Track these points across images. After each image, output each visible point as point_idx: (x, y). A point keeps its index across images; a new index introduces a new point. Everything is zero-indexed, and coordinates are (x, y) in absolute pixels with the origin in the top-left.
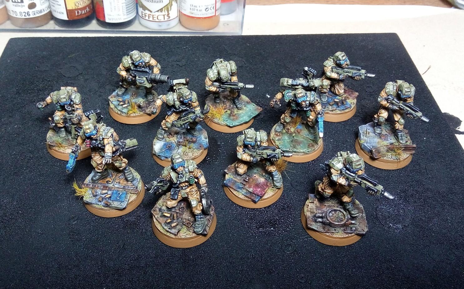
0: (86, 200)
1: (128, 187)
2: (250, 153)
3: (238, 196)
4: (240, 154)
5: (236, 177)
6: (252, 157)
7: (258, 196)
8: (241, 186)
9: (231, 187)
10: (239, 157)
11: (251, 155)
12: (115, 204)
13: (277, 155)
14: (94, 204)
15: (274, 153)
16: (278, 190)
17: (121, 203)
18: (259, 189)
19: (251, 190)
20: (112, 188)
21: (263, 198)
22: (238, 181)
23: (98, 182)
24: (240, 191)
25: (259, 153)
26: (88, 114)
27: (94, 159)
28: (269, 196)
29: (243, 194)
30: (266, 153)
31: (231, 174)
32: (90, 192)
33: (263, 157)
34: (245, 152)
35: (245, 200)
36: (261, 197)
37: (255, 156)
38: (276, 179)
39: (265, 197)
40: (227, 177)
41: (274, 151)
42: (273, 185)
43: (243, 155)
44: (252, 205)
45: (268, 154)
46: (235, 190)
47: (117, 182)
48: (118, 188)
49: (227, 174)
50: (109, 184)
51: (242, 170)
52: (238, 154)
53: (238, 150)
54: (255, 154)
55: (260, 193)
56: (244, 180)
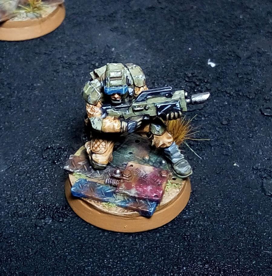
2: (119, 113)
3: (110, 212)
4: (96, 120)
5: (91, 175)
6: (124, 120)
7: (151, 201)
8: (109, 190)
9: (88, 197)
10: (97, 125)
11: (121, 118)
13: (178, 104)
15: (170, 101)
16: (185, 181)
18: (149, 188)
19: (133, 192)
21: (162, 203)
22: (100, 182)
24: (111, 199)
25: (139, 109)
28: (172, 197)
29: (119, 206)
30: (154, 104)
31: (79, 172)
33: (147, 116)
34: (107, 114)
35: (126, 217)
36: (158, 202)
37: (129, 119)
38: (177, 159)
39: (165, 201)
40: (73, 179)
41: (170, 96)
42: (174, 175)
43: (105, 121)
44: (144, 225)
45: (159, 106)
46: (98, 200)
49: (71, 173)
51: (103, 157)
52: (91, 121)
53: (92, 113)
54: (129, 113)
55: (155, 194)
56: (112, 177)
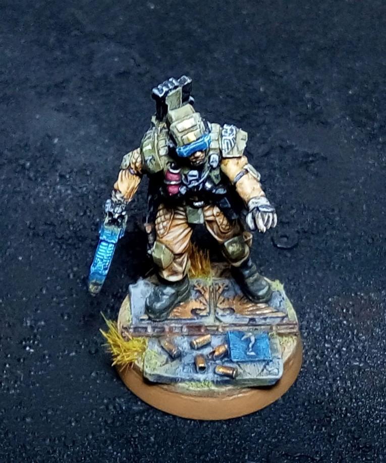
0: (156, 372)
1: (265, 319)
12: (248, 370)
14: (183, 380)
17: (267, 367)
20: (215, 328)
23: (168, 315)
26: (165, 89)
27: (164, 239)
32: (157, 348)
47: (223, 309)
48: (235, 325)
50: (202, 316)
